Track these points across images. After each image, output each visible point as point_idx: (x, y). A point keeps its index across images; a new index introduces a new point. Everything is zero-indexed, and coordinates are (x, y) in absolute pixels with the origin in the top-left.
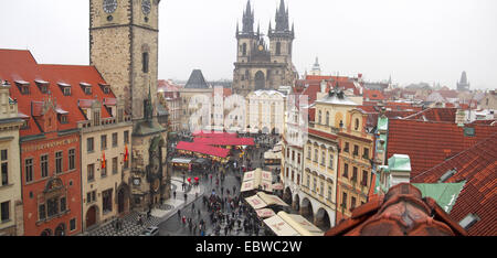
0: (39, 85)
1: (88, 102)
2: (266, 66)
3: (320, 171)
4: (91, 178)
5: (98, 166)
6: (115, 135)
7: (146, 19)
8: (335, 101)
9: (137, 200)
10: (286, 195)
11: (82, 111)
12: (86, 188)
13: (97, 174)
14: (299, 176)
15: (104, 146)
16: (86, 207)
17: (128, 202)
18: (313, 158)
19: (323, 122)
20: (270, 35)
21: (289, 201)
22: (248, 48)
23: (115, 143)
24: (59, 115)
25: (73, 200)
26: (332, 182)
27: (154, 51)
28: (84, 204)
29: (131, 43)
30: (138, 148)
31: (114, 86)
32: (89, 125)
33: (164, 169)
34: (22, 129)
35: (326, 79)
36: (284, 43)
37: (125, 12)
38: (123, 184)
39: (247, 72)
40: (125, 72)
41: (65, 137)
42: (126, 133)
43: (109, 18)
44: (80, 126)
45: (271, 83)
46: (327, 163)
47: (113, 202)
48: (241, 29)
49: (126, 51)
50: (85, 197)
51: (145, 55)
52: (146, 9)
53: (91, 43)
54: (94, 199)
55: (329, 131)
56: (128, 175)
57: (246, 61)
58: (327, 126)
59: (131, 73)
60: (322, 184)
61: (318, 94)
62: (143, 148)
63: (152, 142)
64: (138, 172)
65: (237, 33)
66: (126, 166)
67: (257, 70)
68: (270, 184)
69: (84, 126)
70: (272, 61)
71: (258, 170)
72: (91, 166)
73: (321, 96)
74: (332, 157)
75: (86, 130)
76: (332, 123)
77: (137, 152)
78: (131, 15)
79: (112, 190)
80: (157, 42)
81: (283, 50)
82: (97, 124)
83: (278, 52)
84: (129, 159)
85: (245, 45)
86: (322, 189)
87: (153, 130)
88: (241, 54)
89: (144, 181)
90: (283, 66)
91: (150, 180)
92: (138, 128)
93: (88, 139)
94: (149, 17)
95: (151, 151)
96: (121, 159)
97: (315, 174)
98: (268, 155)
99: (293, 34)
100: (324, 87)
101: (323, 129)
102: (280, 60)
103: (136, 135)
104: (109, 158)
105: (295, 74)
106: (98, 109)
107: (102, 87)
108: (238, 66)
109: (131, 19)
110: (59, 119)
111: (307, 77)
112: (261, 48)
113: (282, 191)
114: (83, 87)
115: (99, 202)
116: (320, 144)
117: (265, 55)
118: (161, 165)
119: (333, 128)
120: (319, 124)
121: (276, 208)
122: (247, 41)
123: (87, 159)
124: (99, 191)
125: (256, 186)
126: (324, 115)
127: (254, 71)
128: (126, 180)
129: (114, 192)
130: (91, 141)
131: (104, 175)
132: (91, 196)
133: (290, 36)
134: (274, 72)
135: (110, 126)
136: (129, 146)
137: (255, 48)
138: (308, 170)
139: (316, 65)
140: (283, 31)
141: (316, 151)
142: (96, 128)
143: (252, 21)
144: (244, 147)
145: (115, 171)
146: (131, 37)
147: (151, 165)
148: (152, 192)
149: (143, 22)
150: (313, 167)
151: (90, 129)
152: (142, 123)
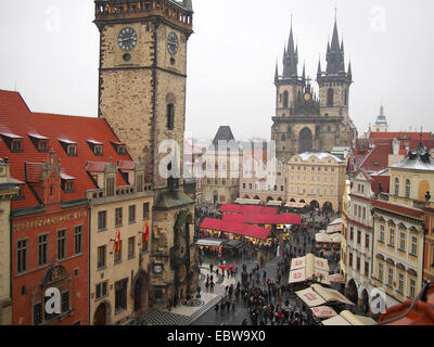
0: (35, 141)
1: (99, 165)
2: (314, 122)
3: (397, 257)
4: (102, 264)
5: (110, 248)
6: (132, 208)
7: (172, 60)
8: (418, 165)
9: (158, 293)
10: (349, 289)
11: (91, 177)
12: (95, 279)
13: (110, 259)
14: (367, 264)
15: (119, 222)
16: (94, 305)
17: (146, 296)
18: (387, 240)
19: (402, 193)
20: (320, 80)
21: (354, 298)
22: (291, 98)
23: (132, 219)
24: (63, 181)
25: (79, 295)
26: (415, 275)
27: (181, 102)
28: (92, 300)
29: (154, 90)
30: (160, 225)
31: (130, 145)
32: (101, 195)
33: (192, 252)
34: (14, 200)
35: (400, 136)
36: (338, 89)
37: (147, 50)
38: (141, 272)
39: (290, 129)
40: (146, 129)
41: (70, 210)
42: (146, 205)
43: (126, 57)
44: (90, 196)
45: (321, 143)
46: (408, 248)
47: (128, 296)
48: (280, 73)
49: (147, 101)
50: (93, 290)
51: (170, 107)
52: (173, 47)
53: (100, 89)
54: (105, 292)
55: (410, 205)
56: (147, 259)
57: (287, 115)
58: (407, 198)
59: (153, 130)
60: (401, 276)
61: (390, 156)
62: (167, 225)
63: (178, 217)
64: (160, 256)
65: (276, 78)
66: (144, 249)
67: (303, 126)
68: (326, 274)
69: (95, 196)
70: (323, 114)
71: (309, 255)
72: (102, 249)
73: (396, 160)
74: (414, 239)
75: (97, 201)
76: (414, 194)
77: (159, 229)
78: (155, 54)
79: (127, 279)
80: (185, 91)
81: (337, 99)
82: (110, 194)
83: (330, 103)
84: (150, 239)
85: (286, 93)
86: (401, 283)
87: (179, 202)
88: (281, 106)
89: (167, 267)
90: (338, 121)
91: (175, 267)
92: (160, 199)
93: (100, 213)
94: (176, 57)
95: (176, 229)
96: (138, 239)
97: (391, 262)
98: (320, 237)
99: (350, 77)
100: (396, 148)
101: (400, 203)
102: (333, 113)
103: (158, 208)
104: (125, 238)
105: (353, 131)
106: (113, 175)
107: (115, 146)
108: (277, 121)
109: (155, 60)
110: (63, 187)
111: (372, 134)
112: (307, 97)
113: (343, 285)
114: (92, 145)
115: (111, 297)
116: (397, 222)
117: (313, 106)
118: (188, 247)
119: (415, 202)
120: (396, 196)
121: (337, 307)
122: (289, 88)
123: (98, 239)
124: (111, 282)
125: (310, 276)
126: (402, 184)
127: (298, 128)
128: (145, 268)
129: (129, 284)
130: (103, 215)
131: (118, 260)
132: (102, 288)
133: (346, 80)
134: (325, 128)
135: (126, 196)
136: (150, 222)
137: (299, 97)
138: (380, 257)
139: (381, 117)
140: (337, 73)
141: (392, 231)
142: (109, 199)
143: (296, 61)
144: (288, 226)
145: (131, 255)
146: (154, 83)
147: (176, 247)
148: (177, 282)
149: (168, 65)
150: (387, 253)
151: (102, 200)
152: (164, 193)
